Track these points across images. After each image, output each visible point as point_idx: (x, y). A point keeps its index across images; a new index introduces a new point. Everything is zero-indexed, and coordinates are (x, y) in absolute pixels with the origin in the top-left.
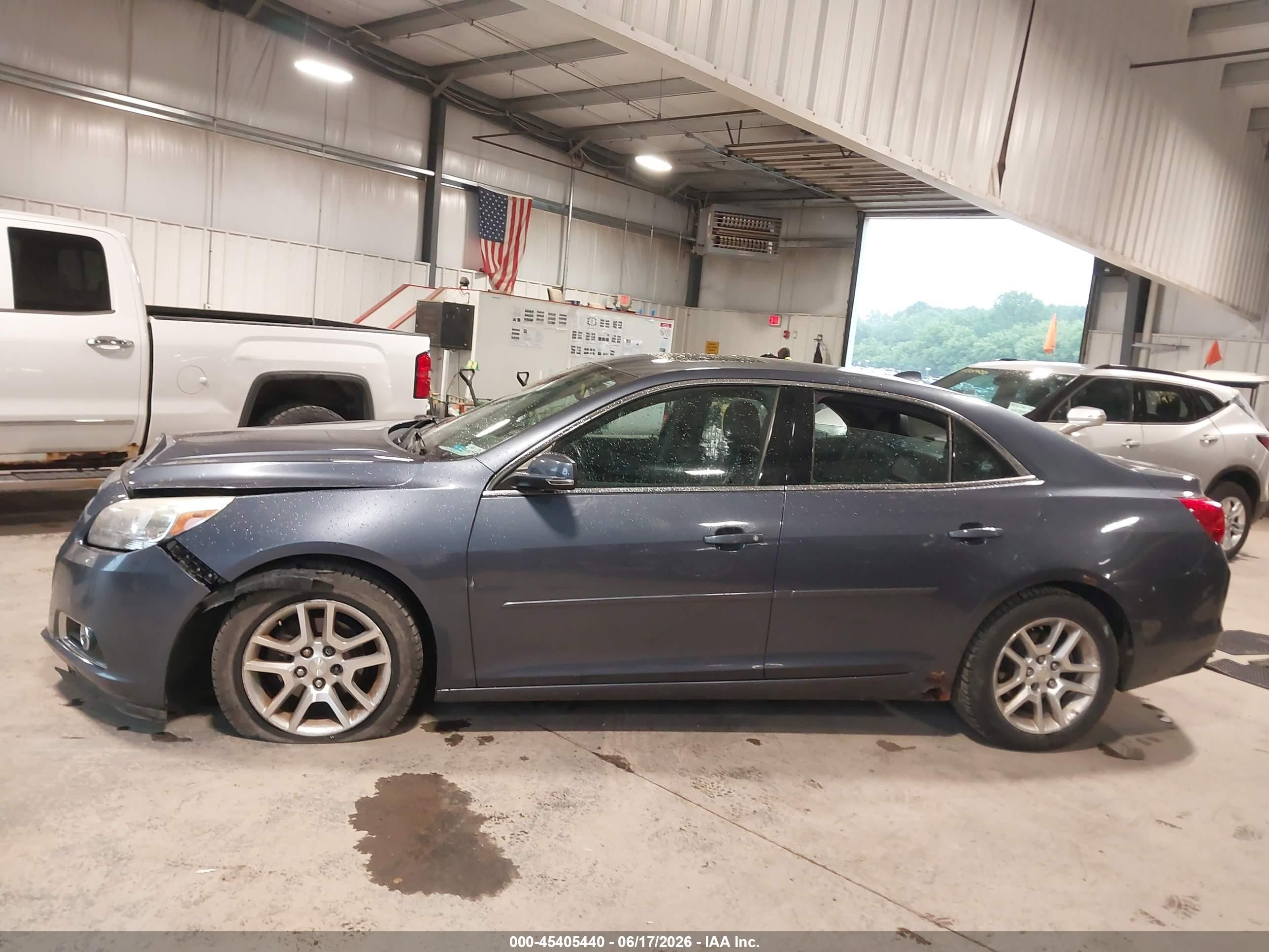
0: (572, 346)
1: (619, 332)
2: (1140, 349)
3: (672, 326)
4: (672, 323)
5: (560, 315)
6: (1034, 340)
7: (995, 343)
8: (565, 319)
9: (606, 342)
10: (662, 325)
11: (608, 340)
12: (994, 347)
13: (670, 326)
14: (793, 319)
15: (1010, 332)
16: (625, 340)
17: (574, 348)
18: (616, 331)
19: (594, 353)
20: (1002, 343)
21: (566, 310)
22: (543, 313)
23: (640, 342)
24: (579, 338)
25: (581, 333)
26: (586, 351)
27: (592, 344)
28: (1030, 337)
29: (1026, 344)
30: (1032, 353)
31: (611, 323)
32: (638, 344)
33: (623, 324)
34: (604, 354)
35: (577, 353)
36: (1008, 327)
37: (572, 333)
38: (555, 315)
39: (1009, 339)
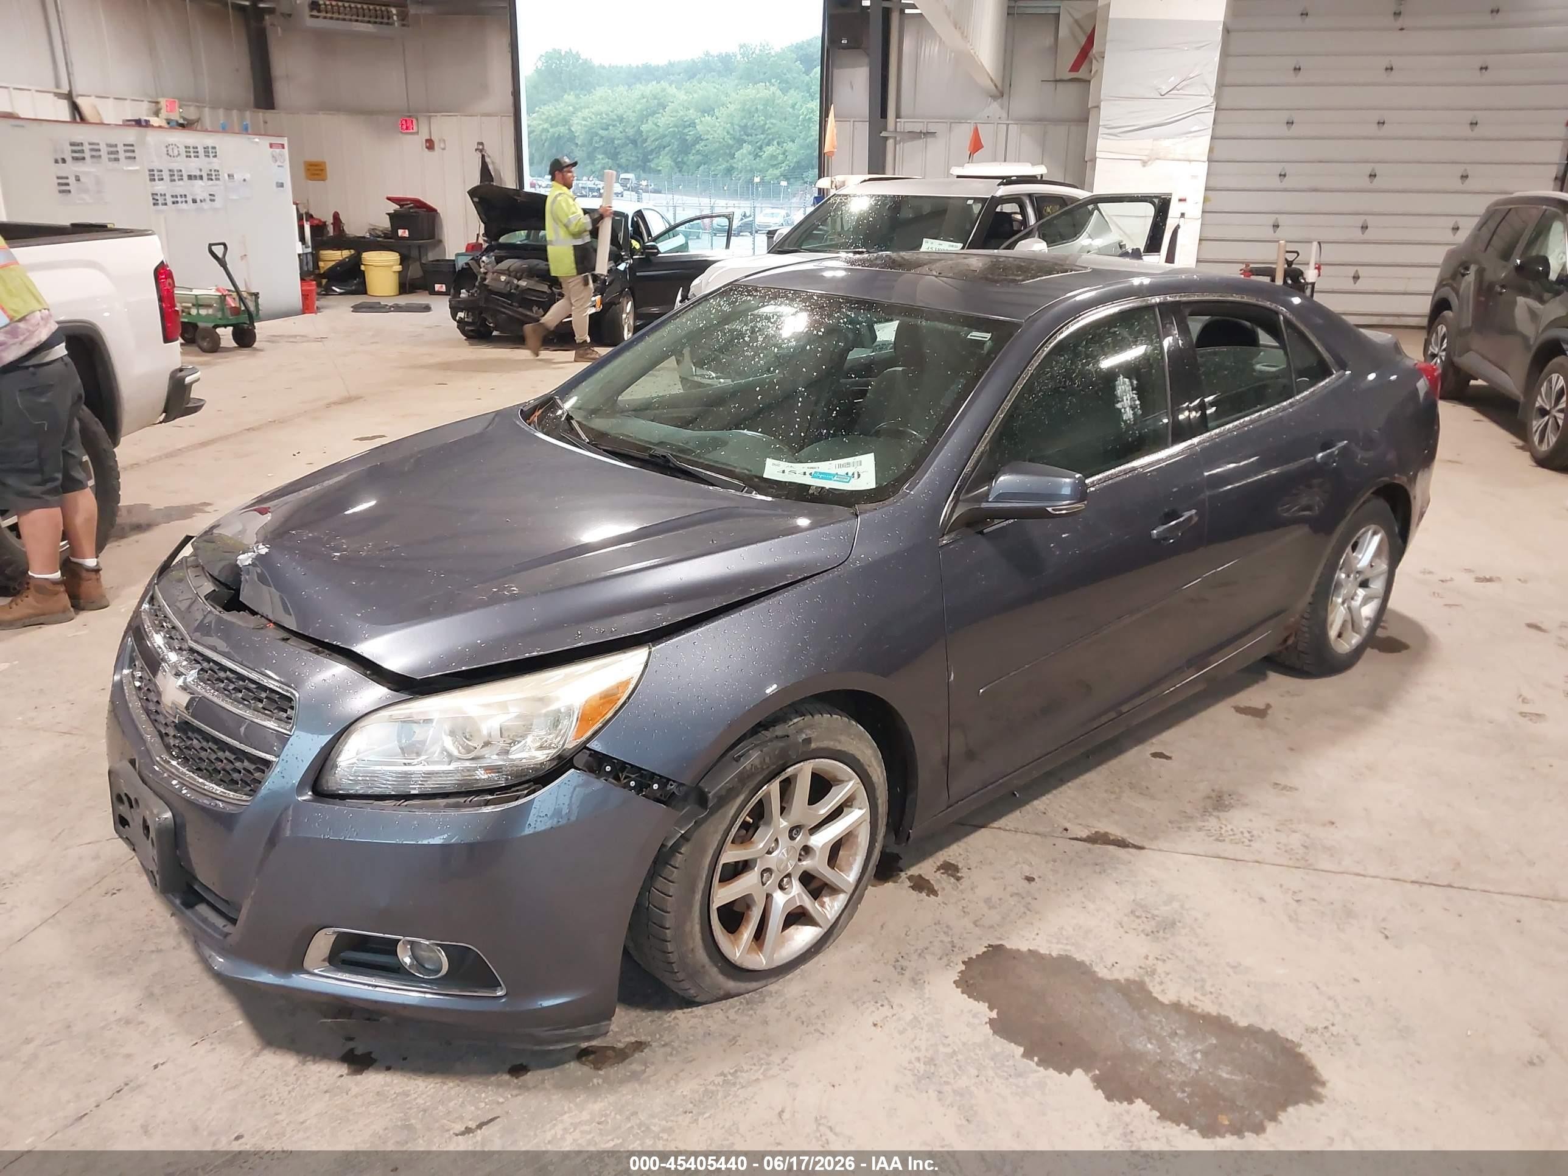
0: (153, 194)
1: (215, 164)
2: (886, 138)
3: (286, 146)
4: (285, 141)
5: (125, 145)
6: (593, 113)
7: (546, 120)
8: (134, 151)
9: (200, 182)
10: (271, 146)
11: (201, 177)
12: (546, 126)
13: (283, 146)
14: (433, 120)
15: (562, 105)
16: (226, 176)
17: (156, 197)
18: (210, 163)
19: (186, 202)
20: (555, 120)
21: (131, 135)
22: (98, 144)
23: (248, 176)
24: (159, 180)
25: (161, 171)
26: (175, 199)
27: (180, 188)
28: (587, 110)
29: (584, 119)
30: (593, 130)
31: (201, 151)
32: (245, 180)
33: (217, 150)
34: (201, 201)
35: (163, 204)
36: (557, 98)
37: (148, 173)
38: (116, 146)
39: (563, 114)
